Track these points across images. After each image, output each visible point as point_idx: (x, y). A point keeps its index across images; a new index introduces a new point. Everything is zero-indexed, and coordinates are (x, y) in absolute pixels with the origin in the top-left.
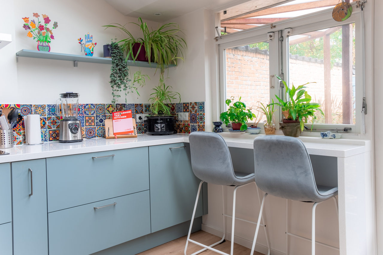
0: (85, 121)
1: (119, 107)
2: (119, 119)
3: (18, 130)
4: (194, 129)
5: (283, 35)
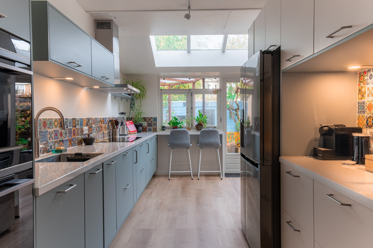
2: (129, 125)
4: (150, 130)
5: (193, 94)
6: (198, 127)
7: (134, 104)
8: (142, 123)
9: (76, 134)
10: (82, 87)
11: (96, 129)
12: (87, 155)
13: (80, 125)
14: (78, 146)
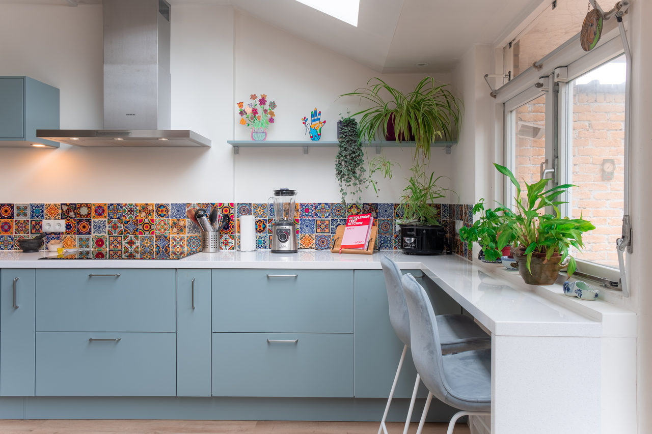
0: (316, 225)
1: (368, 208)
2: (353, 225)
3: (230, 233)
9: (14, 231)
11: (115, 227)
13: (29, 215)
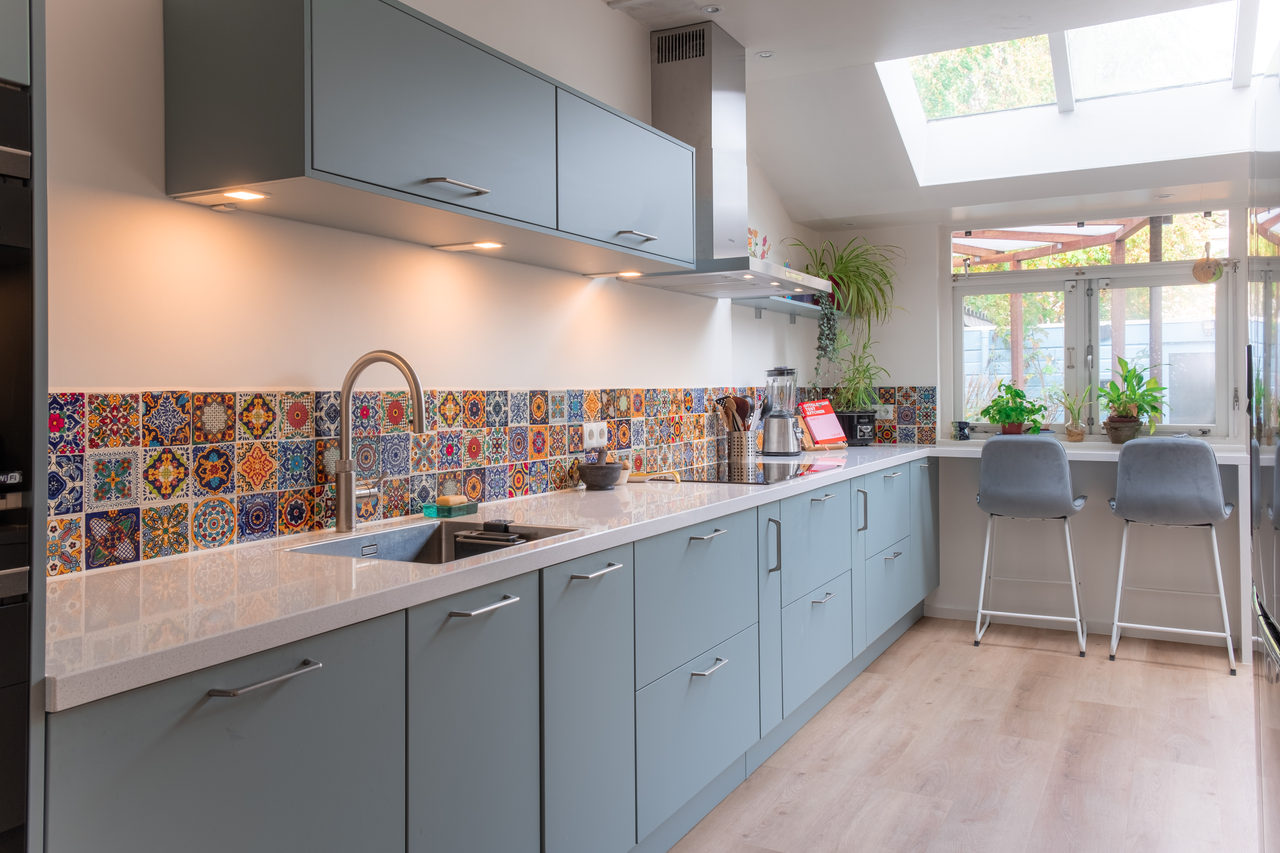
2: (815, 415)
4: (907, 435)
5: (1094, 286)
6: (1116, 429)
7: (835, 335)
8: (876, 407)
9: (547, 449)
10: (584, 275)
11: (651, 432)
12: (524, 532)
13: (566, 414)
14: (558, 491)
